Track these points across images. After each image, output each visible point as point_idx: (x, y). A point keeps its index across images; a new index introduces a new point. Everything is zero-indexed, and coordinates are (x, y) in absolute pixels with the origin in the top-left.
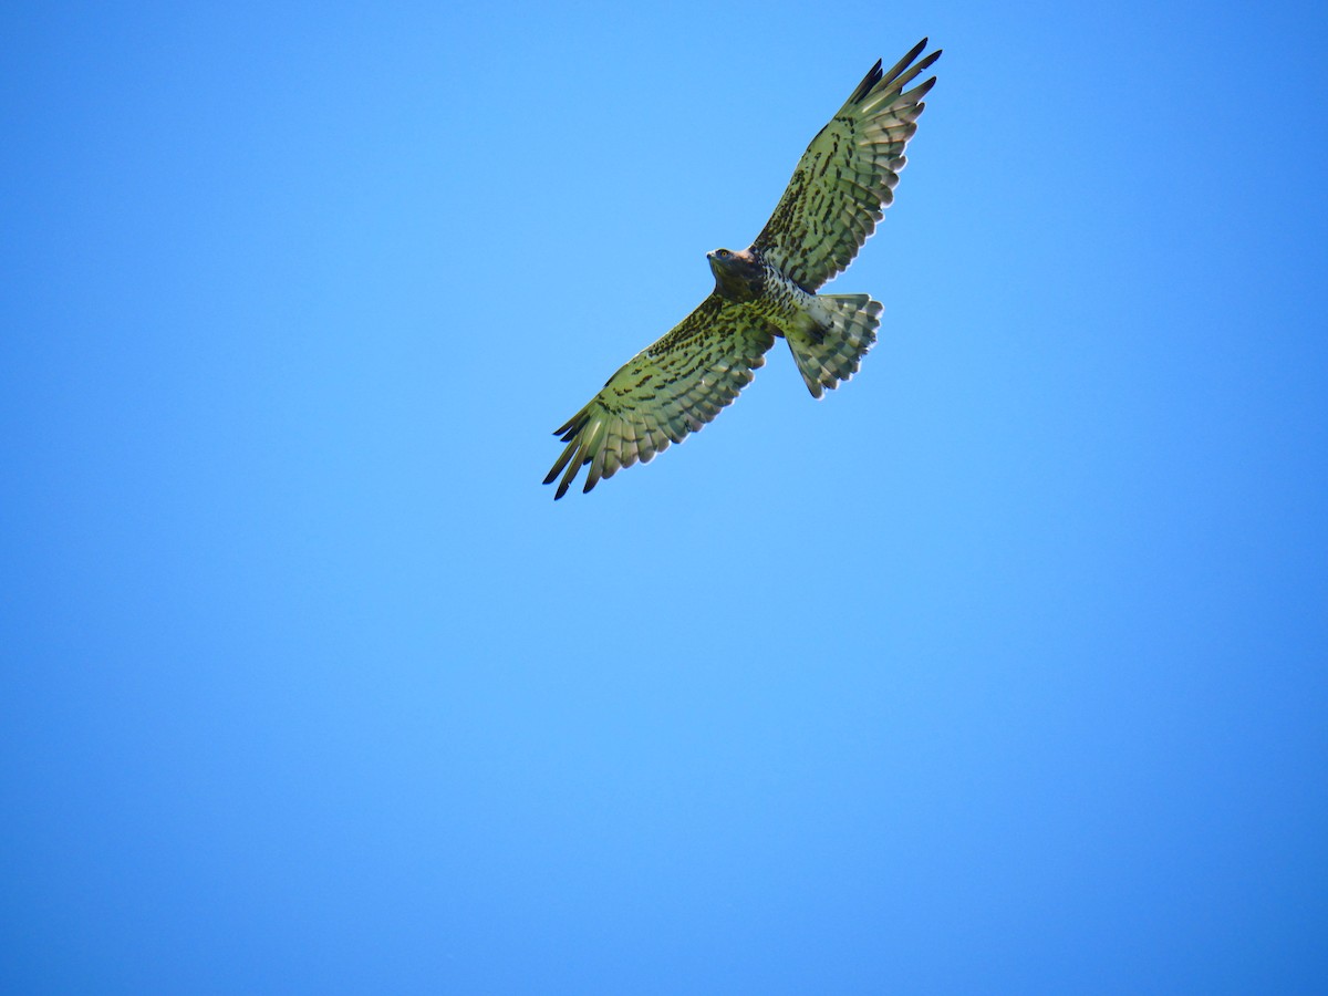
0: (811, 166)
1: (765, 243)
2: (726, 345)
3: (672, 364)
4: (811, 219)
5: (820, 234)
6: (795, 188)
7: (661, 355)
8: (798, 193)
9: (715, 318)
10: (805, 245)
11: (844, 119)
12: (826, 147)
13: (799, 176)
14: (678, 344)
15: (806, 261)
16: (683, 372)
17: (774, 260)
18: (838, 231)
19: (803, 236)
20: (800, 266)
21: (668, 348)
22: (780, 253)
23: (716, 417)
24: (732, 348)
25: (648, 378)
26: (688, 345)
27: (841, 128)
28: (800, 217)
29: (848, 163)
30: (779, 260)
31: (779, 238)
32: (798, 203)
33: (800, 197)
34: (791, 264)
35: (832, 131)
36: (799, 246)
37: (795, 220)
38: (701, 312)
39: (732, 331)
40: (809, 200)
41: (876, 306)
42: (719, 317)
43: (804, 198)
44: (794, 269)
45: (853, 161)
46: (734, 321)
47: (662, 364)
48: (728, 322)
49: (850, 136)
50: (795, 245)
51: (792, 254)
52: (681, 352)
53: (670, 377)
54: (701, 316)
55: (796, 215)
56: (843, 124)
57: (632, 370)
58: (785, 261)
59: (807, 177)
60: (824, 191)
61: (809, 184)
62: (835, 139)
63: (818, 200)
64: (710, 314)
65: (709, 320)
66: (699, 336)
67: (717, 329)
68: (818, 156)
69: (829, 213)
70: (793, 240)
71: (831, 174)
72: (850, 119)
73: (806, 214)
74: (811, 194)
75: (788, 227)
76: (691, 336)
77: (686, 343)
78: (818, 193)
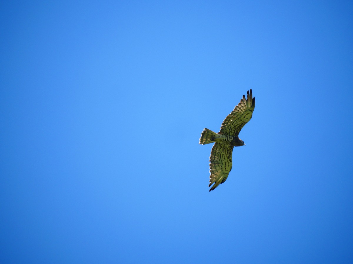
0: (229, 163)
2: (230, 127)
4: (223, 153)
5: (220, 152)
6: (230, 158)
7: (244, 122)
9: (235, 131)
10: (222, 149)
11: (226, 174)
12: (228, 168)
13: (231, 161)
14: (241, 124)
15: (220, 146)
16: (237, 120)
19: (223, 151)
22: (227, 146)
24: (228, 127)
26: (238, 125)
27: (226, 172)
29: (221, 166)
32: (228, 156)
33: (228, 157)
35: (228, 171)
36: (223, 148)
39: (229, 130)
40: (226, 157)
42: (234, 131)
43: (227, 157)
45: (221, 167)
46: (230, 132)
48: (231, 131)
49: (223, 171)
51: (224, 146)
52: (239, 123)
53: (239, 119)
54: (238, 131)
55: (227, 153)
56: (226, 173)
59: (229, 161)
60: (223, 159)
61: (228, 160)
62: (226, 170)
63: (224, 157)
64: (236, 132)
65: (236, 130)
66: (237, 127)
67: (233, 129)
68: (229, 166)
69: (220, 156)
70: (225, 149)
71: (224, 163)
72: (224, 174)
73: (225, 154)
74: (226, 158)
75: (227, 151)
76: (238, 126)
77: (239, 125)
78: (225, 159)
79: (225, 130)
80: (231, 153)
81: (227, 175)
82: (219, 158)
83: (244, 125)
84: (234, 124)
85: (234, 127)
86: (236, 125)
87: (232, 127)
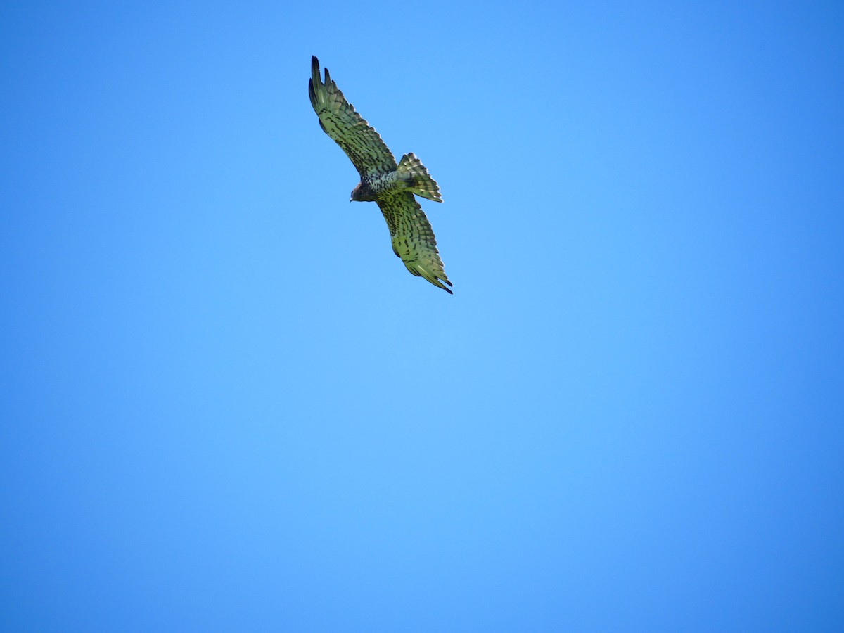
0: (336, 136)
1: (363, 171)
2: (406, 208)
3: (404, 230)
4: (363, 148)
5: (372, 150)
6: (344, 146)
7: (397, 232)
8: (347, 147)
9: (389, 206)
10: (375, 157)
11: (322, 111)
12: (328, 124)
13: (337, 142)
14: (396, 224)
15: (382, 161)
16: (410, 229)
17: (373, 173)
18: (373, 144)
19: (370, 156)
20: (383, 165)
21: (395, 228)
22: (372, 168)
23: (434, 233)
24: (408, 208)
25: (406, 242)
26: (398, 220)
27: (324, 115)
28: (360, 152)
29: (343, 122)
30: (374, 170)
31: (364, 165)
32: (353, 149)
33: (350, 146)
34: (380, 167)
35: (324, 119)
36: (373, 160)
37: (360, 155)
38: (383, 209)
39: (400, 203)
40: (354, 144)
41: (410, 154)
42: (390, 204)
43: (352, 145)
44: (383, 167)
45: (343, 120)
46: (395, 200)
47: (401, 234)
48: (394, 202)
49: (331, 114)
50: (372, 161)
51: (376, 165)
52: (400, 224)
53: (410, 234)
54: (385, 210)
55: (358, 153)
56: (324, 113)
57: (397, 245)
58: (377, 168)
59: (340, 140)
60: (352, 137)
61: (345, 141)
62: (329, 120)
63: (356, 141)
64: (386, 206)
65: (389, 208)
66: (395, 215)
67: (396, 207)
68: (333, 131)
69: (364, 141)
70: (369, 160)
71: (345, 130)
72: (324, 109)
73: (360, 149)
74: (352, 142)
75: (361, 158)
76: (394, 217)
77: (396, 220)
78: (352, 140)
79: (405, 197)
80: (352, 159)
81: (319, 111)
82: (361, 136)
83: (390, 227)
84: (406, 218)
85: (399, 212)
86: (401, 219)
87: (401, 210)
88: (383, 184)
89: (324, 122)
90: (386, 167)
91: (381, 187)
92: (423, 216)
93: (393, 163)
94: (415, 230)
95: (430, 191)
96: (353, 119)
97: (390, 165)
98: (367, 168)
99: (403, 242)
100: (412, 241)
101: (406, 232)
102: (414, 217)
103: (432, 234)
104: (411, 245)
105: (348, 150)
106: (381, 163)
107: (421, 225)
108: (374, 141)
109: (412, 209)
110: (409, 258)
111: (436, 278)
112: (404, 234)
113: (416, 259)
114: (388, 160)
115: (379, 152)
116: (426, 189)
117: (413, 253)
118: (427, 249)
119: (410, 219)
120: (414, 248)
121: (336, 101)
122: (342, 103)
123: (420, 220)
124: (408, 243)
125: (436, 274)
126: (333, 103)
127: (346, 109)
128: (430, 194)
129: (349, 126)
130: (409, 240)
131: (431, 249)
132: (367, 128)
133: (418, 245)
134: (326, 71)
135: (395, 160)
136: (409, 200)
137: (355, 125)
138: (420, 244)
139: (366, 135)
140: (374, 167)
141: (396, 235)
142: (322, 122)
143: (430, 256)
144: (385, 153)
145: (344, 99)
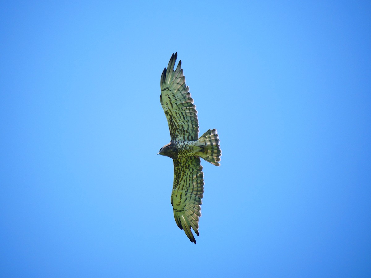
0: (167, 108)
1: (174, 137)
2: (191, 170)
3: (183, 186)
4: (181, 121)
5: (186, 123)
6: (169, 117)
7: (178, 187)
8: (171, 118)
9: (181, 166)
10: (186, 129)
11: (165, 89)
12: (166, 99)
13: (166, 113)
14: (180, 181)
15: (189, 133)
16: (188, 186)
17: (180, 139)
18: (189, 119)
19: (183, 127)
20: (189, 135)
21: (178, 183)
22: (181, 136)
23: (204, 190)
24: (193, 170)
25: (181, 195)
26: (182, 178)
27: (166, 92)
28: (178, 123)
29: (176, 99)
30: (182, 138)
31: (177, 133)
32: (174, 120)
33: (173, 118)
34: (186, 137)
35: (164, 94)
36: (184, 131)
37: (177, 125)
38: (176, 168)
39: (189, 166)
40: (176, 117)
42: (182, 165)
43: (174, 117)
44: (188, 138)
45: (177, 98)
46: (186, 162)
47: (181, 189)
48: (185, 164)
49: (170, 92)
50: (183, 131)
51: (184, 134)
52: (183, 182)
53: (186, 190)
54: (177, 169)
55: (176, 124)
56: (166, 91)
57: (174, 197)
58: (184, 137)
59: (169, 111)
60: (177, 111)
61: (171, 113)
62: (167, 96)
63: (178, 115)
64: (179, 166)
65: (180, 167)
66: (182, 174)
67: (185, 168)
68: (167, 104)
69: (183, 116)
70: (181, 130)
71: (174, 106)
72: (167, 88)
73: (178, 121)
74: (175, 115)
75: (177, 128)
76: (180, 175)
77: (181, 178)
78: (176, 113)
79: (194, 163)
80: (170, 127)
81: (164, 88)
82: (183, 112)
83: (175, 182)
84: (188, 178)
85: (185, 172)
86: (185, 178)
87: (187, 171)
88: (185, 146)
89: (163, 96)
90: (190, 137)
91: (183, 147)
92: (202, 176)
93: (196, 135)
94: (191, 187)
95: (214, 157)
96: (185, 98)
97: (193, 137)
98: (178, 135)
99: (179, 195)
100: (186, 195)
101: (184, 188)
102: (195, 177)
103: (202, 191)
104: (184, 198)
105: (171, 120)
106: (188, 134)
107: (197, 183)
108: (191, 117)
109: (195, 170)
110: (178, 208)
111: (190, 227)
112: (182, 189)
113: (183, 210)
114: (194, 133)
115: (190, 125)
116: (212, 155)
117: (182, 205)
118: (194, 201)
119: (191, 179)
120: (185, 201)
121: (178, 84)
122: (182, 86)
123: (198, 179)
124: (182, 196)
125: (192, 224)
126: (175, 85)
127: (182, 90)
128: (213, 158)
129: (179, 103)
130: (184, 194)
131: (197, 202)
132: (191, 105)
133: (189, 199)
134: (180, 63)
135: (198, 133)
136: (196, 164)
137: (183, 102)
138: (191, 198)
139: (188, 111)
140: (182, 136)
141: (177, 189)
142: (162, 96)
143: (194, 207)
144: (194, 126)
145: (184, 83)
